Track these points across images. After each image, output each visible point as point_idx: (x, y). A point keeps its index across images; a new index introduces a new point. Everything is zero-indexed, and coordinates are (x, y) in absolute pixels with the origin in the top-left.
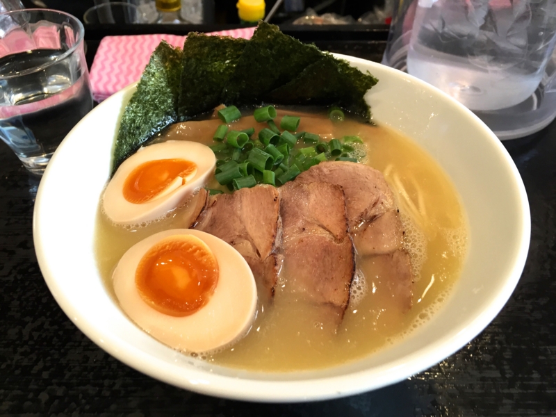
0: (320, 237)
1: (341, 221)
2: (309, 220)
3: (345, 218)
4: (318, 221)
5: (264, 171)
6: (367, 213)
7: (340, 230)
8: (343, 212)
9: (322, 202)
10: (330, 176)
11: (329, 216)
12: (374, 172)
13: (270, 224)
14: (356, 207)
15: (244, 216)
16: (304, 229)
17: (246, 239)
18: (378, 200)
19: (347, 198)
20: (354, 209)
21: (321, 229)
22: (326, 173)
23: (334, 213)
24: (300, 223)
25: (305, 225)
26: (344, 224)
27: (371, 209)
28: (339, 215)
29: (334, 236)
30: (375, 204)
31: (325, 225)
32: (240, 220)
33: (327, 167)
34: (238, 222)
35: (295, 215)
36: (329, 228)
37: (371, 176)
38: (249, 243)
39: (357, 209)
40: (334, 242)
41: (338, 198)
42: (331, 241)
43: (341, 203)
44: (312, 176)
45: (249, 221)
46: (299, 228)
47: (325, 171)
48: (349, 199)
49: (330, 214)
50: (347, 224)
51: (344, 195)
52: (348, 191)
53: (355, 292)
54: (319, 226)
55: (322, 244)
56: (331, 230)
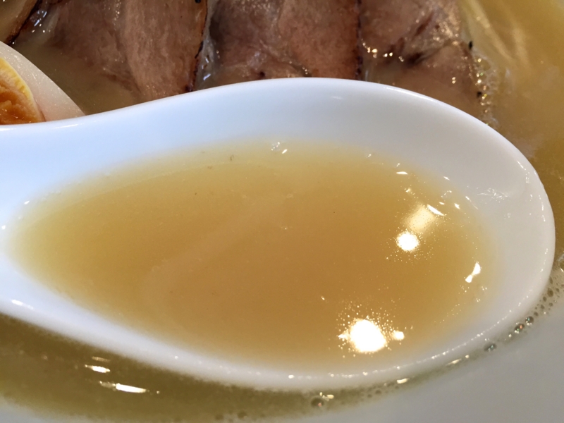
9: (309, 15)
13: (182, 58)
14: (380, 33)
16: (262, 74)
18: (429, 19)
19: (363, 11)
23: (333, 43)
24: (254, 61)
25: (266, 64)
27: (413, 40)
28: (343, 48)
30: (421, 29)
32: (118, 40)
34: (112, 46)
39: (383, 38)
45: (136, 46)
48: (368, 14)
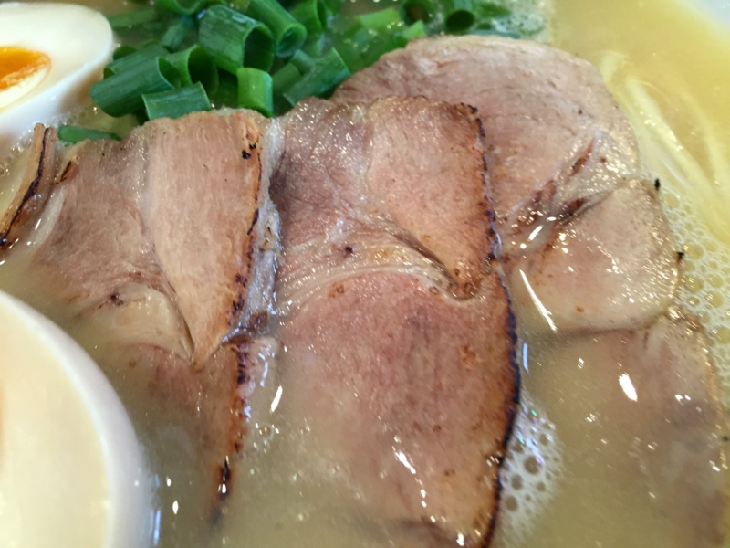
0: (400, 276)
1: (471, 222)
2: (367, 219)
3: (486, 213)
4: (395, 222)
5: (242, 72)
6: (553, 191)
7: (468, 253)
8: (477, 191)
9: (412, 161)
10: (440, 81)
11: (430, 204)
12: (575, 66)
13: (231, 236)
14: (518, 176)
15: (153, 210)
16: (349, 250)
17: (156, 286)
18: (589, 150)
19: (491, 148)
20: (511, 180)
21: (405, 250)
22: (429, 73)
23: (449, 195)
24: (336, 232)
25: (353, 236)
26: (480, 231)
27: (568, 181)
28: (465, 201)
29: (446, 273)
30: (581, 162)
31: (418, 235)
32: (142, 223)
33: (429, 56)
34: (135, 232)
35: (323, 205)
36: (430, 245)
37: (564, 80)
38: (163, 302)
39: (524, 182)
40: (445, 296)
41: (463, 145)
42: (434, 292)
43: (471, 162)
44: (385, 83)
45: (167, 226)
46: (334, 246)
47: (426, 66)
48: (498, 151)
49: (434, 198)
50: (491, 233)
51: (482, 135)
52: (493, 126)
53: (517, 483)
54: (399, 238)
55: (407, 300)
56: (438, 254)
